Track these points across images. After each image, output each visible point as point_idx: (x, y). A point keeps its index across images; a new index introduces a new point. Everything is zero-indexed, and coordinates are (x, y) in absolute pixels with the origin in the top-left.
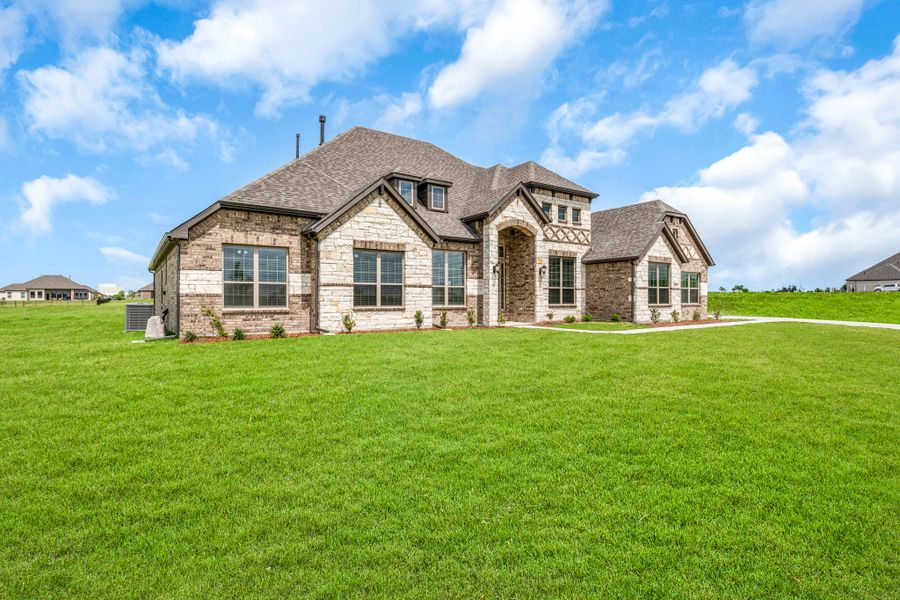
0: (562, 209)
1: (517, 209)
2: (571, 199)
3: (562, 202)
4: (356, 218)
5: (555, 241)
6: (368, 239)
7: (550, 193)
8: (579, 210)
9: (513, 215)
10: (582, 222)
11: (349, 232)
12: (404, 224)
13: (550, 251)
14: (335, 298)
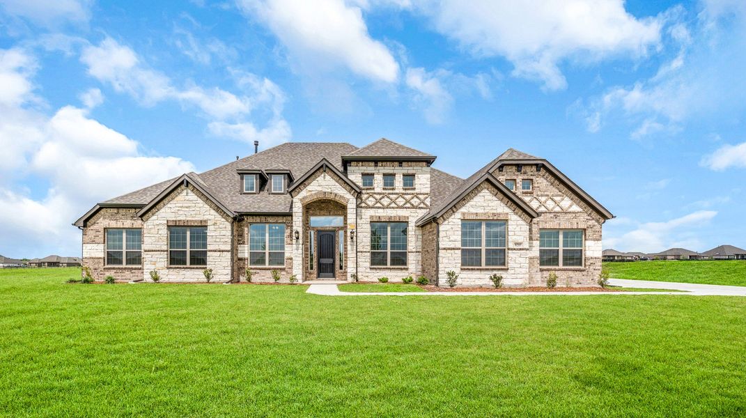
0: (389, 178)
1: (324, 183)
2: (401, 166)
3: (388, 170)
4: (169, 205)
5: (380, 208)
6: (178, 219)
7: (373, 164)
8: (413, 175)
9: (320, 189)
10: (416, 186)
11: (164, 215)
12: (206, 206)
13: (371, 217)
14: (154, 260)
